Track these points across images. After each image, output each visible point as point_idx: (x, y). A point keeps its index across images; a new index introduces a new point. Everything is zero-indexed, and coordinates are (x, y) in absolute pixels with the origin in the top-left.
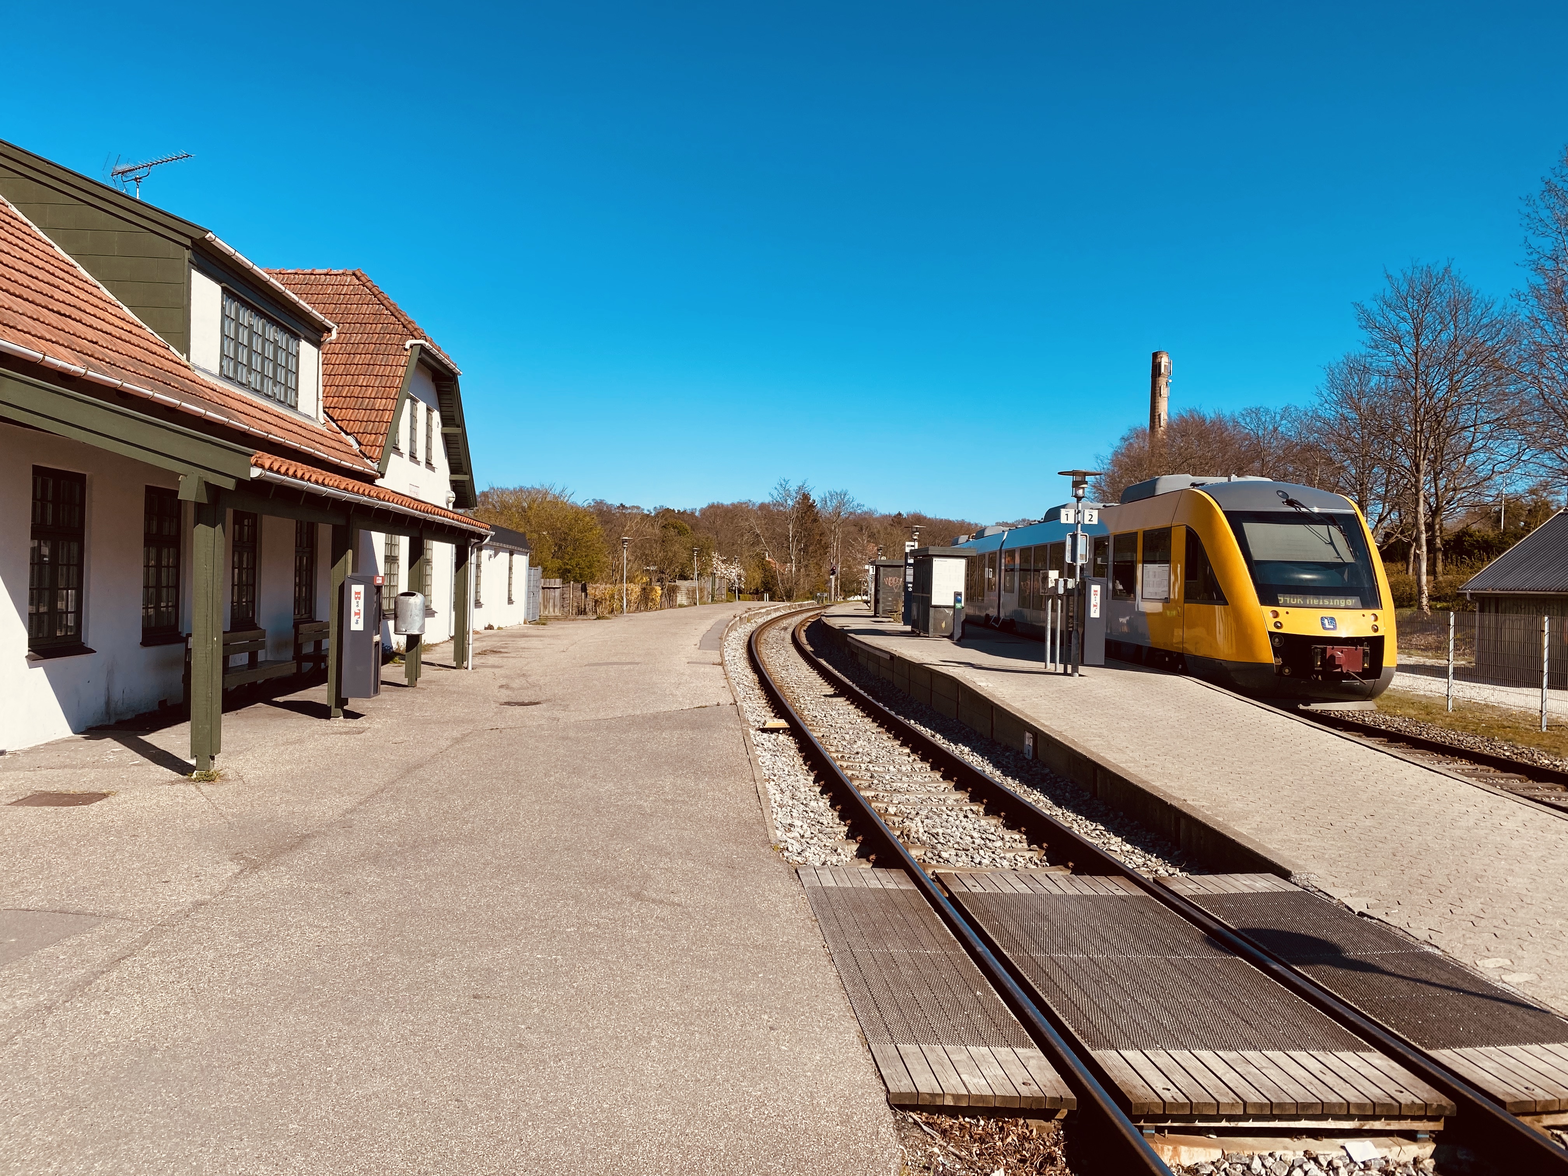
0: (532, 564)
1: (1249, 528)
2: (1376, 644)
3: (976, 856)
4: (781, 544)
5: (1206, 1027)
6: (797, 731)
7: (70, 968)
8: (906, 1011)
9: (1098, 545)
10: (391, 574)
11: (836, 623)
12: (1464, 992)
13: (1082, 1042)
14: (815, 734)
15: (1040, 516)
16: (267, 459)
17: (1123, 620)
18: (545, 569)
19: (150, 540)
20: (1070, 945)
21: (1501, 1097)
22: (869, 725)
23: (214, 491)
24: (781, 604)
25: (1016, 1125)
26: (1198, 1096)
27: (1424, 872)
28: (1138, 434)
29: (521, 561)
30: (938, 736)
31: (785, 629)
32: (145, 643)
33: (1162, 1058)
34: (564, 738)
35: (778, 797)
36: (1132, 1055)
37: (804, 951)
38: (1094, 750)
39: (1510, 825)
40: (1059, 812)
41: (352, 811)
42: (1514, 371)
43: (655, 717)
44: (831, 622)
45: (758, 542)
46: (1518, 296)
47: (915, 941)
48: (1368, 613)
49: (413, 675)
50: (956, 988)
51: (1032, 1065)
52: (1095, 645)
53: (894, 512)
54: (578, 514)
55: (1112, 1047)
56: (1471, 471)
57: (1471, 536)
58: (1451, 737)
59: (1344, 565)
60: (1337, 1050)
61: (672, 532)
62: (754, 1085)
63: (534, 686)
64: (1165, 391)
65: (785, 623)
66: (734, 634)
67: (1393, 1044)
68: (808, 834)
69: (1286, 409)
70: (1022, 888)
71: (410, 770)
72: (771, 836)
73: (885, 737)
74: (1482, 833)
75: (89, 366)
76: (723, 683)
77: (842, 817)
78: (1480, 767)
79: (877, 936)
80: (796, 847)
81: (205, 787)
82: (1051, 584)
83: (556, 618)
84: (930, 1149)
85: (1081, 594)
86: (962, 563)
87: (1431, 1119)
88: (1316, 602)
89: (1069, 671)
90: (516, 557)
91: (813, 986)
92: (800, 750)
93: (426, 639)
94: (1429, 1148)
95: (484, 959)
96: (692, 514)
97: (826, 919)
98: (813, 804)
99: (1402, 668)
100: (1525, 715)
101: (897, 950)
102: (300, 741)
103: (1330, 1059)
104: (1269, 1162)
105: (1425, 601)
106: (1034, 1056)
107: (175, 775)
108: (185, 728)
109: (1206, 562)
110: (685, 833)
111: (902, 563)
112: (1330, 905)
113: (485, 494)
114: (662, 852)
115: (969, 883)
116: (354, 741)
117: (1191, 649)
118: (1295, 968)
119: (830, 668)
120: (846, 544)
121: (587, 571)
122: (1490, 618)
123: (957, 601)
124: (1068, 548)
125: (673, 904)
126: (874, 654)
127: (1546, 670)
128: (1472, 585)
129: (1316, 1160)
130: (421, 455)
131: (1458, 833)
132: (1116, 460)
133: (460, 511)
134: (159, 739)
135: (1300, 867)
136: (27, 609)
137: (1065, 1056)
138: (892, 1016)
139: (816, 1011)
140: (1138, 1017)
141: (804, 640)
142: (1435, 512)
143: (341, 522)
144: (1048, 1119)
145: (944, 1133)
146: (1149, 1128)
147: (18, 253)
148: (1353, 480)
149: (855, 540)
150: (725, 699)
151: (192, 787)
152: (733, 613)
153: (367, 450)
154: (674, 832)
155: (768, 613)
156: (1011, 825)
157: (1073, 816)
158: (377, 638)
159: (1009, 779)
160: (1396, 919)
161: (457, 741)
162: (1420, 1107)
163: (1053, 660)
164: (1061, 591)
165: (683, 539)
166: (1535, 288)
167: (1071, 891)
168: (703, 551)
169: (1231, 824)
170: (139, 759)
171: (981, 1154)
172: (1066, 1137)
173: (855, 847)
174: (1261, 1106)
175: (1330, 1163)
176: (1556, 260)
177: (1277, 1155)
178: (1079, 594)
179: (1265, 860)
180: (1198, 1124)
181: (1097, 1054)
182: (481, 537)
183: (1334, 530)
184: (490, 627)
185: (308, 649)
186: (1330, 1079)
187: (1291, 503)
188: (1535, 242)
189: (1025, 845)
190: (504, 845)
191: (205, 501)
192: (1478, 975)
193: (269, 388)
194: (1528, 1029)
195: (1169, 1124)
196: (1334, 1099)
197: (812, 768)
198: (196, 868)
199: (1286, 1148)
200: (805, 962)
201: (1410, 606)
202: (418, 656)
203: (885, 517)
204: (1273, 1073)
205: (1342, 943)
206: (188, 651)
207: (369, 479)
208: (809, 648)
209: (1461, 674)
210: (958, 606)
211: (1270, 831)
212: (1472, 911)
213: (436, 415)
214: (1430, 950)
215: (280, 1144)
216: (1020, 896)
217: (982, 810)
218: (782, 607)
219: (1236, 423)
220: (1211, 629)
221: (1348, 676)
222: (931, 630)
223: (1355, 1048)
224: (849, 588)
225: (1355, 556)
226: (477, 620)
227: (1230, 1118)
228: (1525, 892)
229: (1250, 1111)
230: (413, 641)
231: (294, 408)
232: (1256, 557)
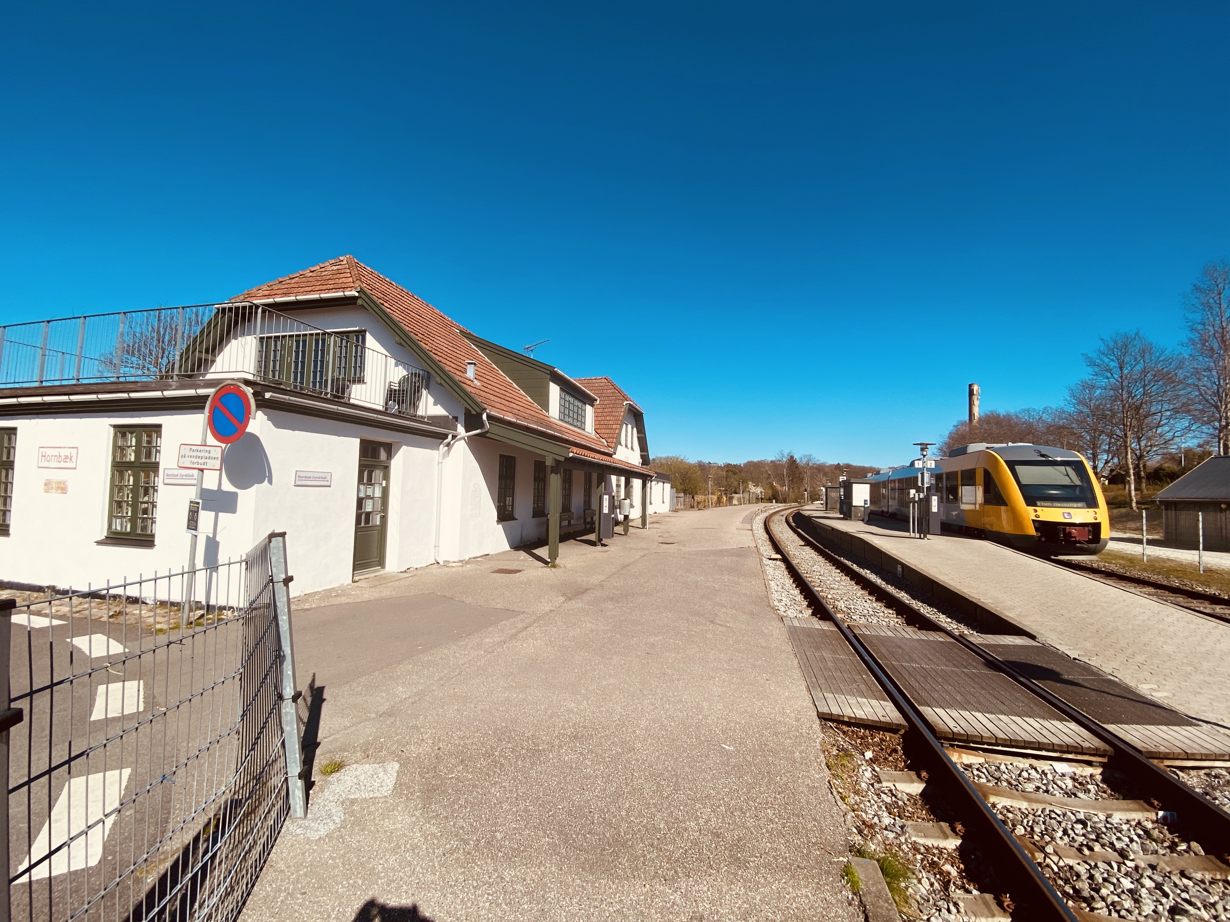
0: (672, 487)
1: (1018, 468)
2: (1096, 527)
3: (869, 619)
4: (780, 479)
5: (980, 703)
6: (785, 560)
7: (510, 629)
8: (829, 681)
9: (938, 477)
10: (618, 492)
11: (807, 513)
12: (1128, 699)
13: (914, 702)
14: (794, 562)
15: (908, 464)
16: (575, 449)
17: (954, 513)
18: (677, 490)
19: (535, 480)
20: (911, 660)
21: (1140, 748)
22: (820, 559)
23: (557, 462)
24: (781, 505)
25: (879, 734)
26: (971, 731)
27: (1114, 641)
28: (963, 423)
29: (668, 486)
30: (855, 565)
31: (782, 516)
32: (533, 517)
33: (954, 714)
34: (683, 558)
35: (776, 587)
36: (939, 711)
37: (784, 651)
38: (932, 574)
39: (1170, 620)
40: (914, 602)
41: (603, 581)
42: (1182, 383)
43: (721, 551)
44: (804, 513)
45: (770, 477)
46: (1182, 345)
47: (835, 652)
48: (1091, 510)
49: (626, 531)
50: (854, 673)
51: (888, 710)
52: (935, 525)
53: (836, 463)
54: (690, 466)
55: (929, 706)
56: (1161, 435)
57: (1164, 470)
58: (1145, 575)
59: (1076, 486)
60: (1051, 719)
61: (730, 473)
62: (758, 700)
63: (672, 536)
64: (976, 403)
65: (782, 513)
66: (758, 517)
67: (1083, 720)
68: (789, 604)
69: (1045, 408)
70: (890, 634)
71: (624, 567)
72: (771, 603)
73: (828, 565)
74: (1152, 623)
75: (517, 419)
76: (752, 538)
77: (805, 598)
78: (1159, 591)
79: (817, 648)
80: (783, 609)
81: (552, 569)
82: (912, 496)
83: (682, 509)
84: (837, 738)
85: (927, 501)
86: (868, 486)
87: (1100, 756)
88: (1059, 505)
89: (922, 537)
90: (665, 484)
91: (787, 665)
92: (787, 568)
93: (631, 517)
94: (1099, 770)
95: (651, 640)
96: (740, 465)
97: (794, 639)
98: (792, 591)
99: (1112, 539)
100: (1191, 565)
101: (827, 655)
102: (585, 554)
103: (1046, 724)
104: (1010, 767)
105: (1134, 505)
106: (889, 706)
107: (544, 565)
108: (547, 547)
109: (996, 486)
110: (733, 599)
111: (838, 486)
112: (1057, 653)
113: (654, 460)
114: (722, 605)
115: (864, 630)
116: (605, 555)
117: (988, 527)
118: (1034, 681)
119: (803, 533)
120: (812, 478)
121: (694, 490)
122: (1172, 513)
123: (865, 504)
124: (920, 479)
125: (727, 626)
126: (825, 528)
127: (1201, 541)
128: (1161, 496)
129: (1036, 769)
130: (629, 446)
131: (1137, 622)
132: (951, 437)
133: (644, 466)
134: (537, 552)
135: (1042, 634)
136: (497, 504)
137: (904, 707)
138: (822, 681)
139: (787, 675)
140: (944, 695)
141: (791, 520)
142: (1140, 458)
143: (600, 472)
144: (895, 733)
145: (844, 733)
146: (946, 744)
147: (495, 380)
148: (1088, 443)
149: (817, 476)
150: (752, 545)
151: (549, 569)
152: (758, 508)
153: (610, 444)
154: (728, 598)
155: (775, 508)
156: (888, 606)
157: (921, 604)
158: (613, 516)
159: (889, 586)
160: (1094, 662)
161: (642, 557)
162: (1093, 749)
163: (914, 532)
164: (917, 499)
165: (736, 476)
166: (1191, 339)
167: (915, 637)
168: (745, 481)
169: (1005, 612)
170: (531, 559)
171: (861, 744)
172: (903, 742)
173: (811, 611)
174: (1005, 740)
175: (1043, 771)
176: (1204, 324)
177: (1015, 764)
178: (926, 501)
179: (1022, 629)
180: (972, 745)
181: (921, 708)
182: (652, 477)
183: (1068, 469)
184: (656, 513)
185: (588, 520)
186: (1045, 732)
187: (1043, 456)
188: (1191, 316)
189: (895, 616)
190: (659, 598)
191: (554, 465)
192: (1138, 692)
193: (575, 423)
194: (1161, 718)
195: (956, 743)
196: (1045, 741)
197: (792, 576)
198: (550, 598)
199: (1020, 762)
200: (784, 656)
201: (1125, 507)
202: (628, 524)
203: (831, 465)
204: (1014, 726)
205: (1061, 672)
206: (548, 520)
207: (610, 455)
208: (793, 524)
209: (1150, 542)
210: (866, 506)
211: (1027, 616)
212: (1139, 661)
213: (635, 430)
214: (1112, 678)
215: (578, 697)
216: (888, 638)
217: (874, 599)
218: (781, 506)
219: (1017, 417)
220: (999, 517)
221: (1080, 542)
222: (853, 517)
223: (1061, 720)
224: (814, 497)
225: (1081, 481)
226: (650, 510)
227: (989, 744)
228: (1173, 653)
229: (999, 742)
230: (626, 517)
231: (584, 430)
232: (1023, 482)
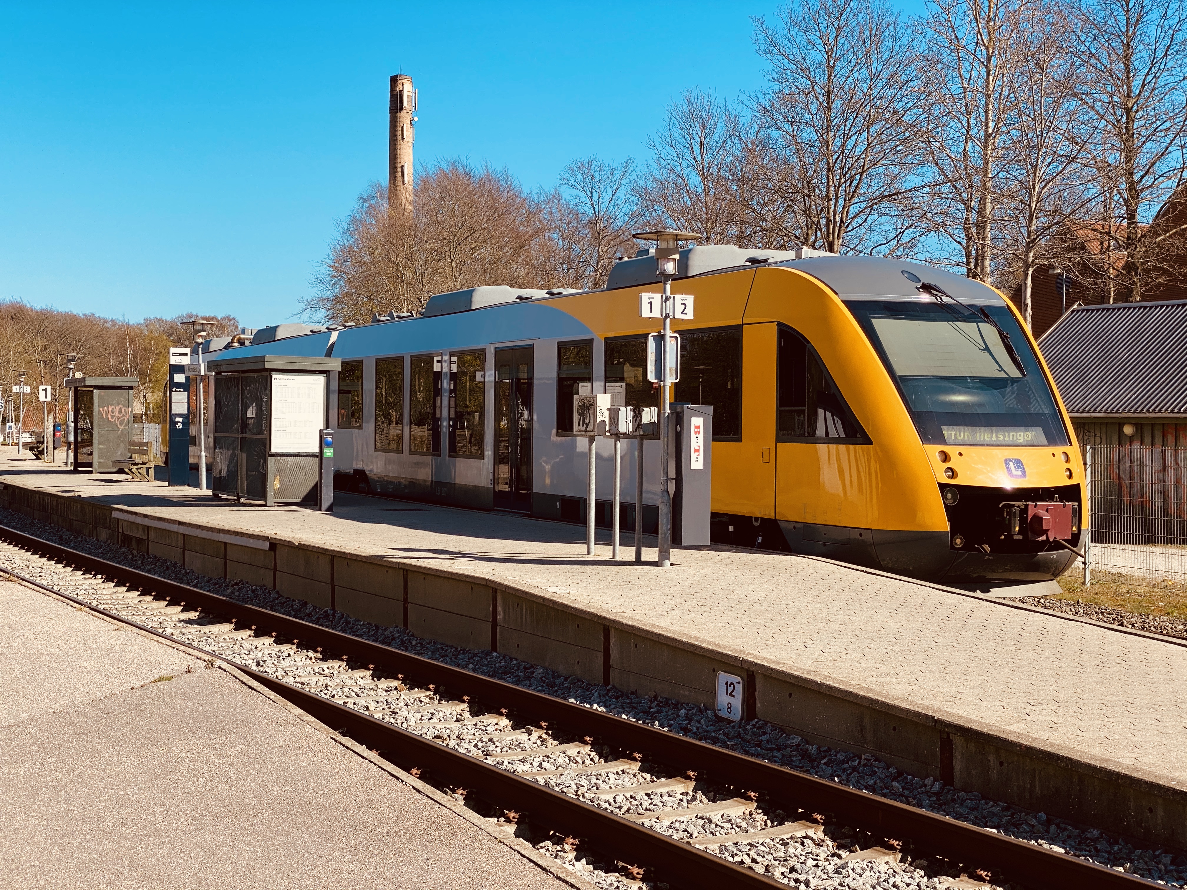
1: (880, 324)
48: (1058, 450)
59: (1010, 381)
64: (409, 133)
88: (990, 437)
123: (326, 444)
183: (986, 330)
187: (927, 288)
210: (328, 452)
225: (1022, 369)
232: (900, 371)
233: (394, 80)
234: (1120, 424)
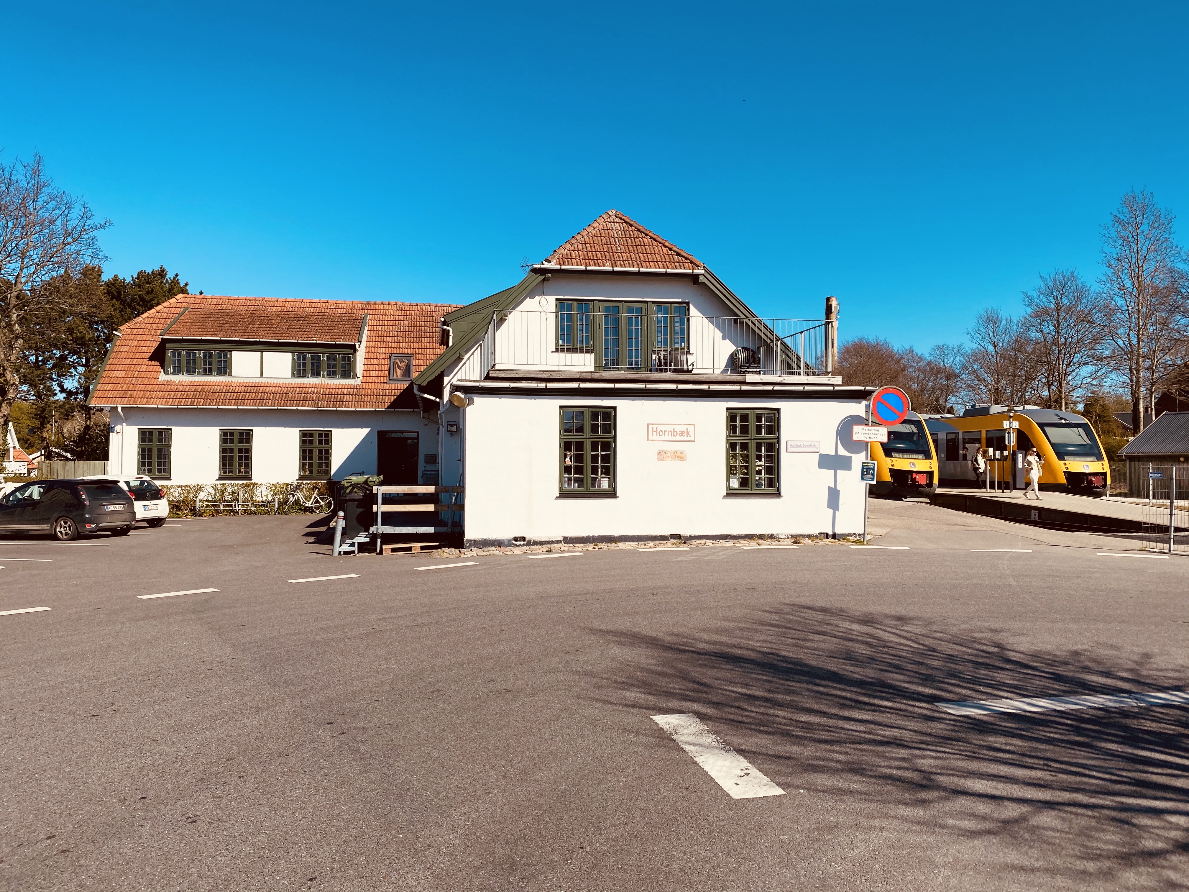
1: (1047, 429)
2: (1104, 475)
48: (1098, 463)
59: (1088, 444)
88: (1079, 459)
122: (1135, 467)
164: (998, 457)
178: (1012, 458)
183: (1080, 430)
187: (1062, 419)
221: (1097, 487)
225: (1091, 440)
232: (1053, 441)
233: (828, 300)
234: (1179, 457)
